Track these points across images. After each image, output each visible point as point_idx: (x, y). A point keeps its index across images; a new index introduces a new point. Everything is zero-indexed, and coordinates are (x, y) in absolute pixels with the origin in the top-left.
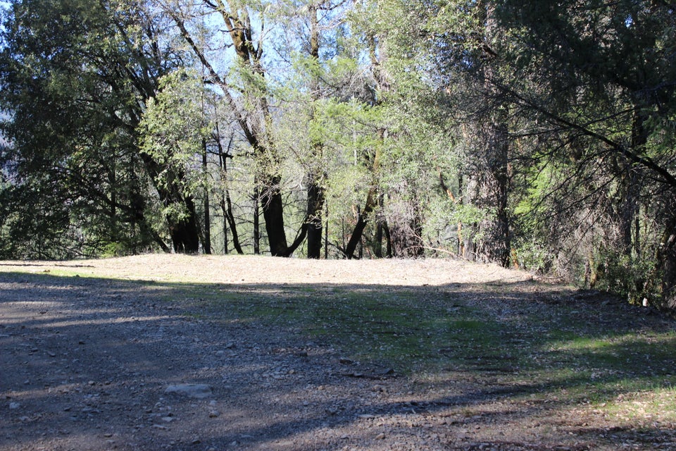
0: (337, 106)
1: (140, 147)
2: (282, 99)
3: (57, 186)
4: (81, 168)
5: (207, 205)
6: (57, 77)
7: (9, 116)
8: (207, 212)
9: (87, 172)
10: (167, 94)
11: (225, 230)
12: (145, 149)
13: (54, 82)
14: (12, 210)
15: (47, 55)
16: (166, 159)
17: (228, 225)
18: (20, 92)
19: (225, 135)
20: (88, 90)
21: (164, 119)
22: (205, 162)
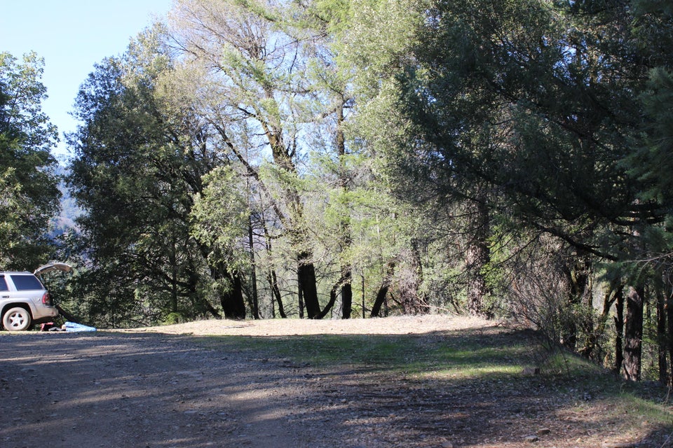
0: (346, 194)
1: (190, 234)
2: (304, 190)
3: (127, 269)
4: (146, 252)
5: (254, 280)
6: (125, 179)
7: (85, 212)
8: (255, 286)
9: (151, 256)
10: (210, 189)
11: (273, 301)
12: (195, 235)
13: (122, 185)
14: (90, 290)
15: (115, 161)
16: (212, 243)
17: (275, 298)
18: (94, 192)
19: (270, 219)
20: (149, 190)
21: (209, 210)
22: (251, 243)
